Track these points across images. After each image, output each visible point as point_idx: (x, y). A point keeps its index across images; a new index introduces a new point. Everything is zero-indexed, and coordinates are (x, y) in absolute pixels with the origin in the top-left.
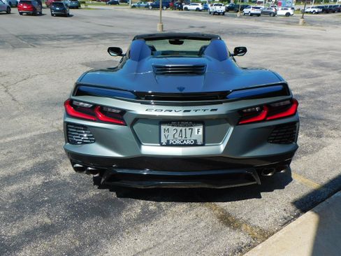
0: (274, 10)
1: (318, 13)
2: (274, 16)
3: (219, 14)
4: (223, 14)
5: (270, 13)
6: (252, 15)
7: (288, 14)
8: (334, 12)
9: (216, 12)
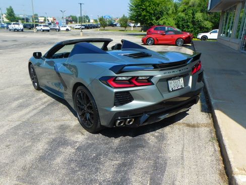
0: (58, 27)
1: (83, 29)
2: (59, 31)
3: (18, 31)
4: (22, 30)
5: (56, 30)
6: (43, 31)
7: (67, 30)
8: (91, 28)
9: (16, 29)
